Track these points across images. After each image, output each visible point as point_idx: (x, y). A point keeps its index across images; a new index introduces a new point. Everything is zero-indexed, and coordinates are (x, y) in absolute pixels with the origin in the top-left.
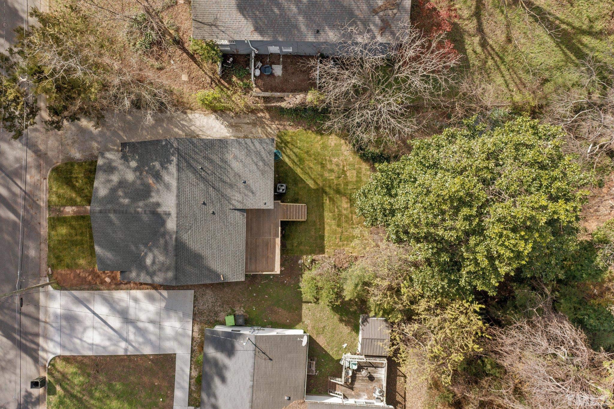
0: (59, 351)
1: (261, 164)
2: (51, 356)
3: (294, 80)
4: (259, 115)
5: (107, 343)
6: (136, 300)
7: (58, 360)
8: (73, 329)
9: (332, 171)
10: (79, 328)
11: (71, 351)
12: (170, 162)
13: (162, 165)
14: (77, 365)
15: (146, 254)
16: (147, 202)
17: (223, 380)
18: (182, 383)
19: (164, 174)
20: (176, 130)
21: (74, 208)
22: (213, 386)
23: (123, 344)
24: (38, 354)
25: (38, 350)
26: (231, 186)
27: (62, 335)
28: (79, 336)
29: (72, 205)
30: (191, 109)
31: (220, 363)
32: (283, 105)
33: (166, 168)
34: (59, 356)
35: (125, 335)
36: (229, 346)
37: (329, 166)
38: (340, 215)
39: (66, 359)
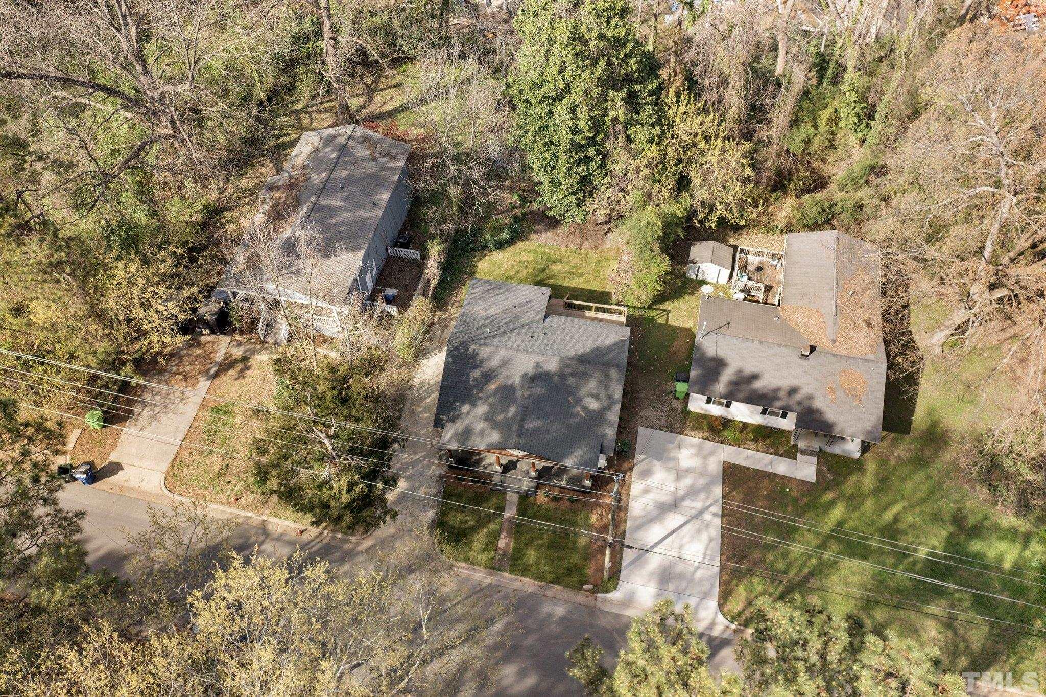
0: (713, 603)
1: (497, 291)
2: (720, 617)
3: (406, 279)
4: (436, 320)
5: (705, 536)
6: (646, 491)
7: (726, 609)
8: (681, 576)
9: (518, 272)
10: (680, 568)
11: (712, 585)
12: (475, 354)
13: (476, 367)
14: (734, 582)
15: (585, 408)
16: (518, 388)
17: (755, 377)
18: (764, 462)
19: (487, 366)
20: (429, 400)
21: (502, 536)
22: (765, 391)
23: (707, 517)
24: (717, 637)
25: (710, 636)
26: (517, 317)
27: (688, 592)
28: (692, 569)
29: (498, 538)
30: (409, 380)
31: (734, 378)
32: (433, 284)
33: (482, 361)
34: (721, 606)
35: (694, 512)
36: (712, 364)
37: (512, 273)
38: (569, 273)
39: (725, 596)
